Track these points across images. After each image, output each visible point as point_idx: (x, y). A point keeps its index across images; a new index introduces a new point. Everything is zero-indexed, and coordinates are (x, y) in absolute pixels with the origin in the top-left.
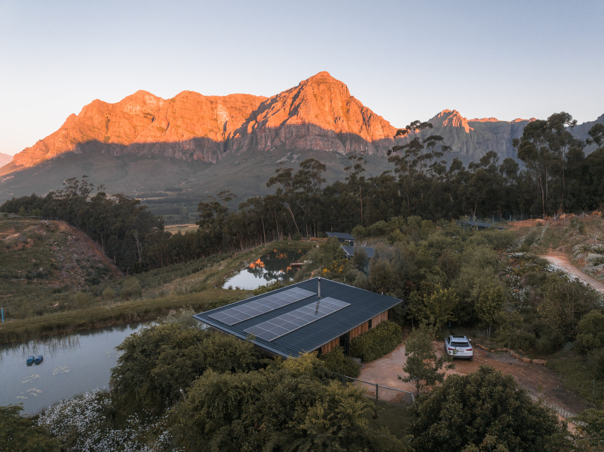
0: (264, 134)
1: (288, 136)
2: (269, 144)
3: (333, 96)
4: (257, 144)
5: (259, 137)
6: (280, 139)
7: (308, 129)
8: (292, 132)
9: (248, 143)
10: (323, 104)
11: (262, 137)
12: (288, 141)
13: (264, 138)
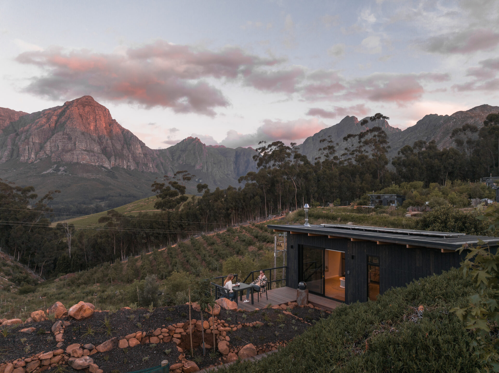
0: (27, 146)
1: (53, 149)
2: (33, 156)
3: (98, 117)
4: (18, 156)
5: (21, 149)
6: (45, 152)
7: (75, 145)
8: (58, 146)
9: (8, 154)
10: (89, 124)
11: (25, 149)
12: (53, 155)
13: (27, 150)
